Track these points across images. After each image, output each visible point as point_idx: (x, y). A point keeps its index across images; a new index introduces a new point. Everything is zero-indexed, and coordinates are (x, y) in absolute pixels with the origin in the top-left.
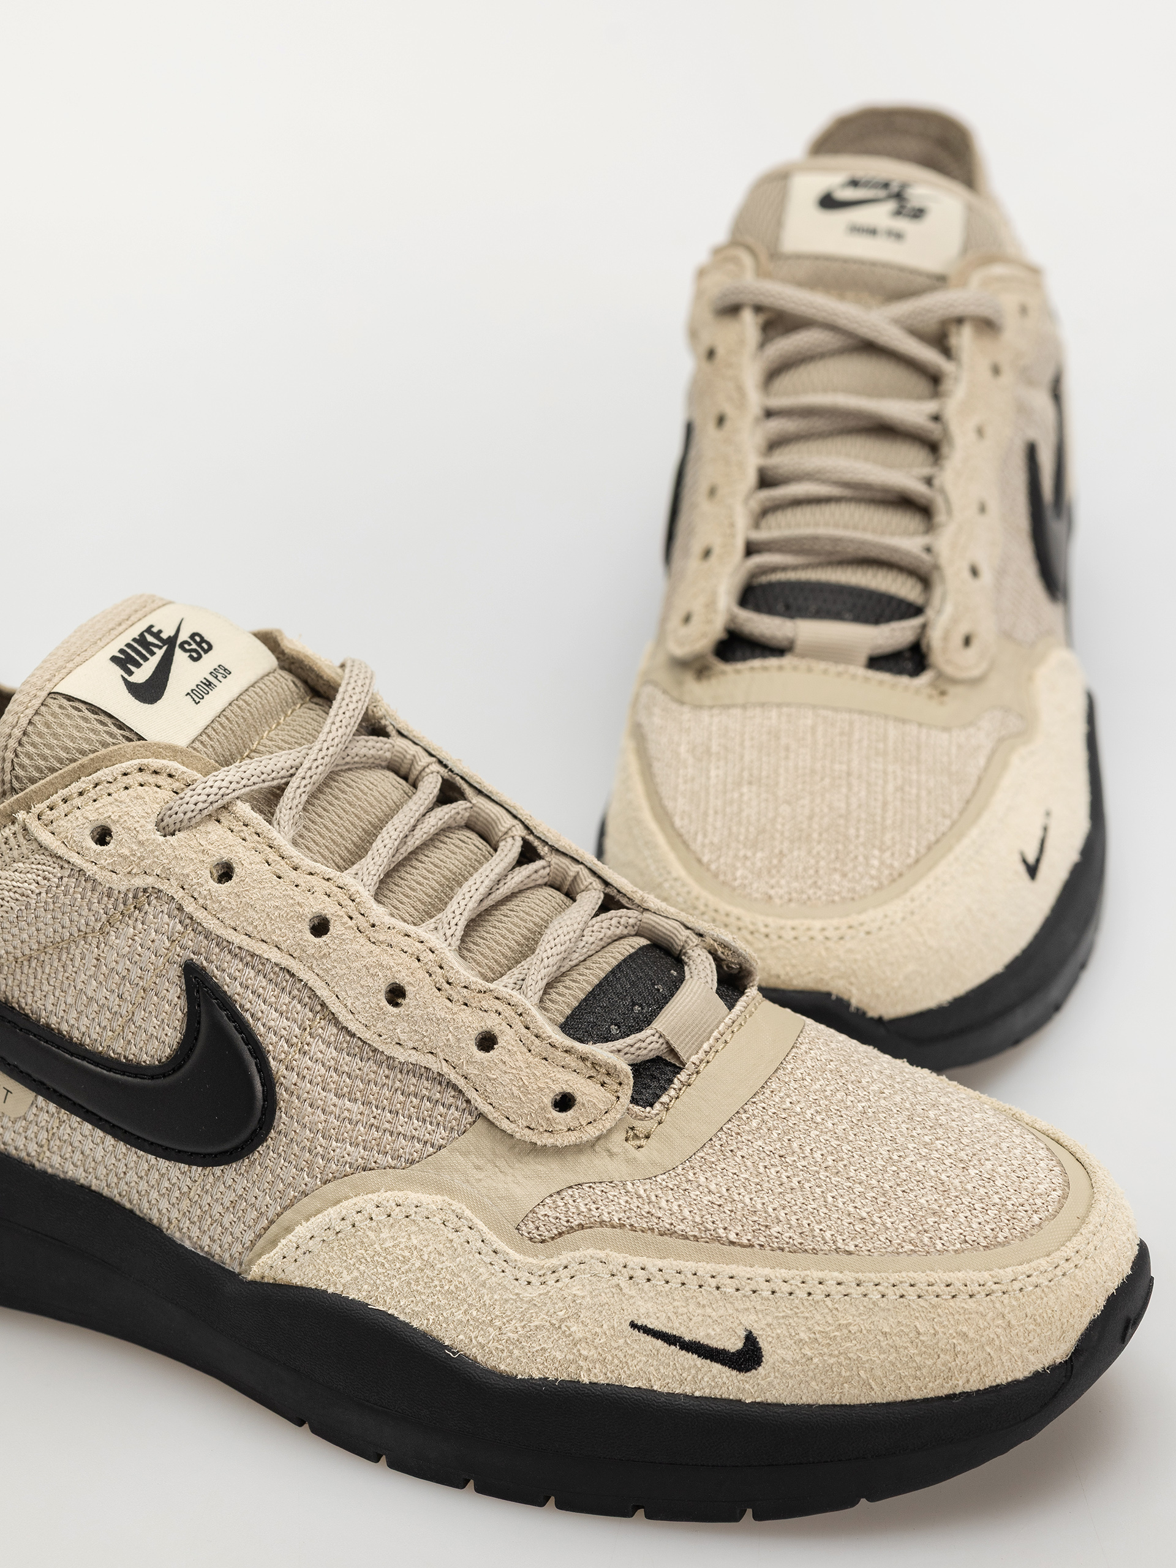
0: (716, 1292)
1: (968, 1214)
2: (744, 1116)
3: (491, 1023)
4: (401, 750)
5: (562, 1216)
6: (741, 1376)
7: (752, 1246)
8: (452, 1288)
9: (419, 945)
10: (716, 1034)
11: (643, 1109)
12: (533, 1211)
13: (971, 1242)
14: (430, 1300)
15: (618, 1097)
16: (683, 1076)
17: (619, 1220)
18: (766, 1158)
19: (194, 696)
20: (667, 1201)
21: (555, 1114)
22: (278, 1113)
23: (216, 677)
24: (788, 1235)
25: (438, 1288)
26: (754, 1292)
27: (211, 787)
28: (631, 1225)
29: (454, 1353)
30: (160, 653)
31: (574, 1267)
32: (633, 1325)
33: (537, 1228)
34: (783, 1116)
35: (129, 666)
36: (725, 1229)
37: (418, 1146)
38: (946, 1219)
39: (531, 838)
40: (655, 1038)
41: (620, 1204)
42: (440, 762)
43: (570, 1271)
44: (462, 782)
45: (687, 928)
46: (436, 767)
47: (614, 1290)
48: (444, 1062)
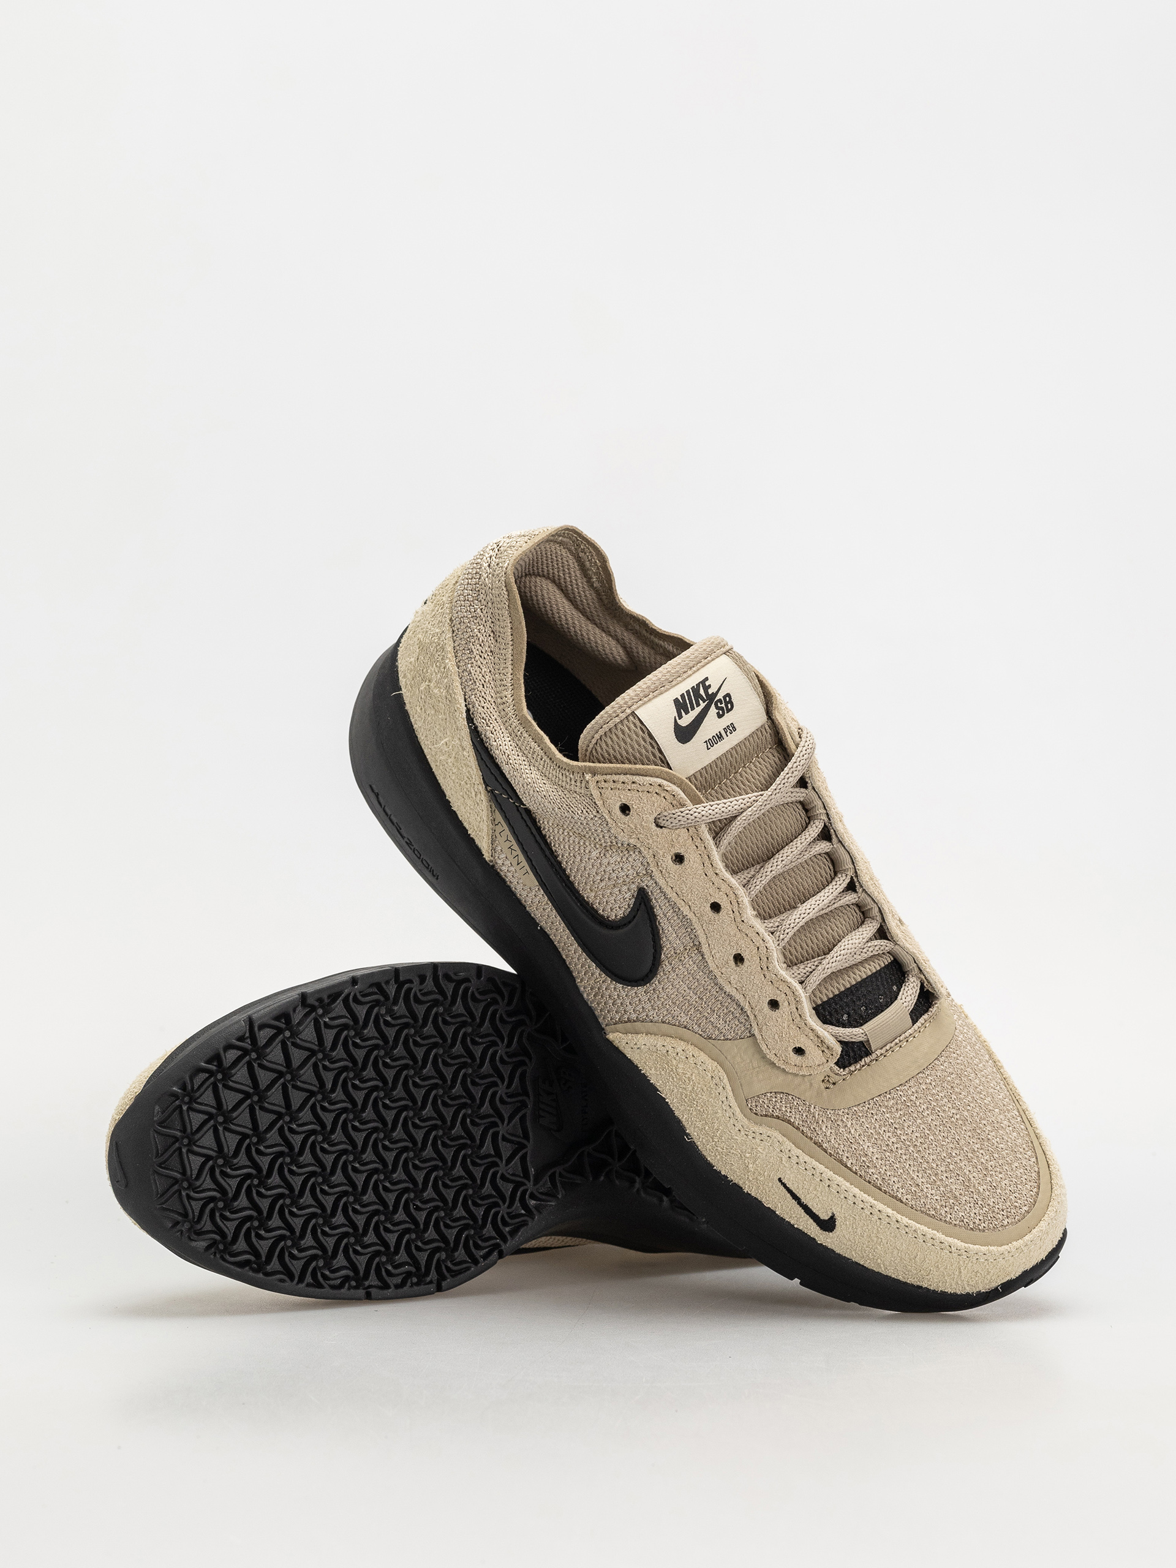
0: (827, 1188)
1: (972, 1206)
2: (888, 1096)
3: (780, 998)
4: (810, 798)
5: (771, 1107)
6: (821, 1231)
7: (856, 1174)
8: (702, 1110)
9: (761, 942)
10: (897, 1041)
11: (839, 1069)
12: (758, 1096)
13: (965, 1223)
14: (688, 1108)
15: (828, 1061)
16: (867, 1060)
17: (798, 1124)
18: (888, 1126)
19: (709, 744)
20: (826, 1127)
21: (792, 1054)
22: (655, 978)
23: (726, 733)
24: (876, 1176)
25: (695, 1105)
26: (845, 1198)
27: (692, 815)
28: (802, 1131)
29: (689, 1139)
30: (703, 705)
31: (764, 1137)
32: (780, 1180)
33: (756, 1106)
34: (908, 1104)
35: (682, 711)
36: (847, 1157)
37: (717, 1032)
38: (960, 1204)
39: (856, 880)
40: (863, 1036)
41: (802, 1115)
42: (827, 814)
43: (762, 1137)
44: (833, 833)
45: (915, 962)
46: (824, 817)
47: (778, 1159)
48: (748, 1003)
